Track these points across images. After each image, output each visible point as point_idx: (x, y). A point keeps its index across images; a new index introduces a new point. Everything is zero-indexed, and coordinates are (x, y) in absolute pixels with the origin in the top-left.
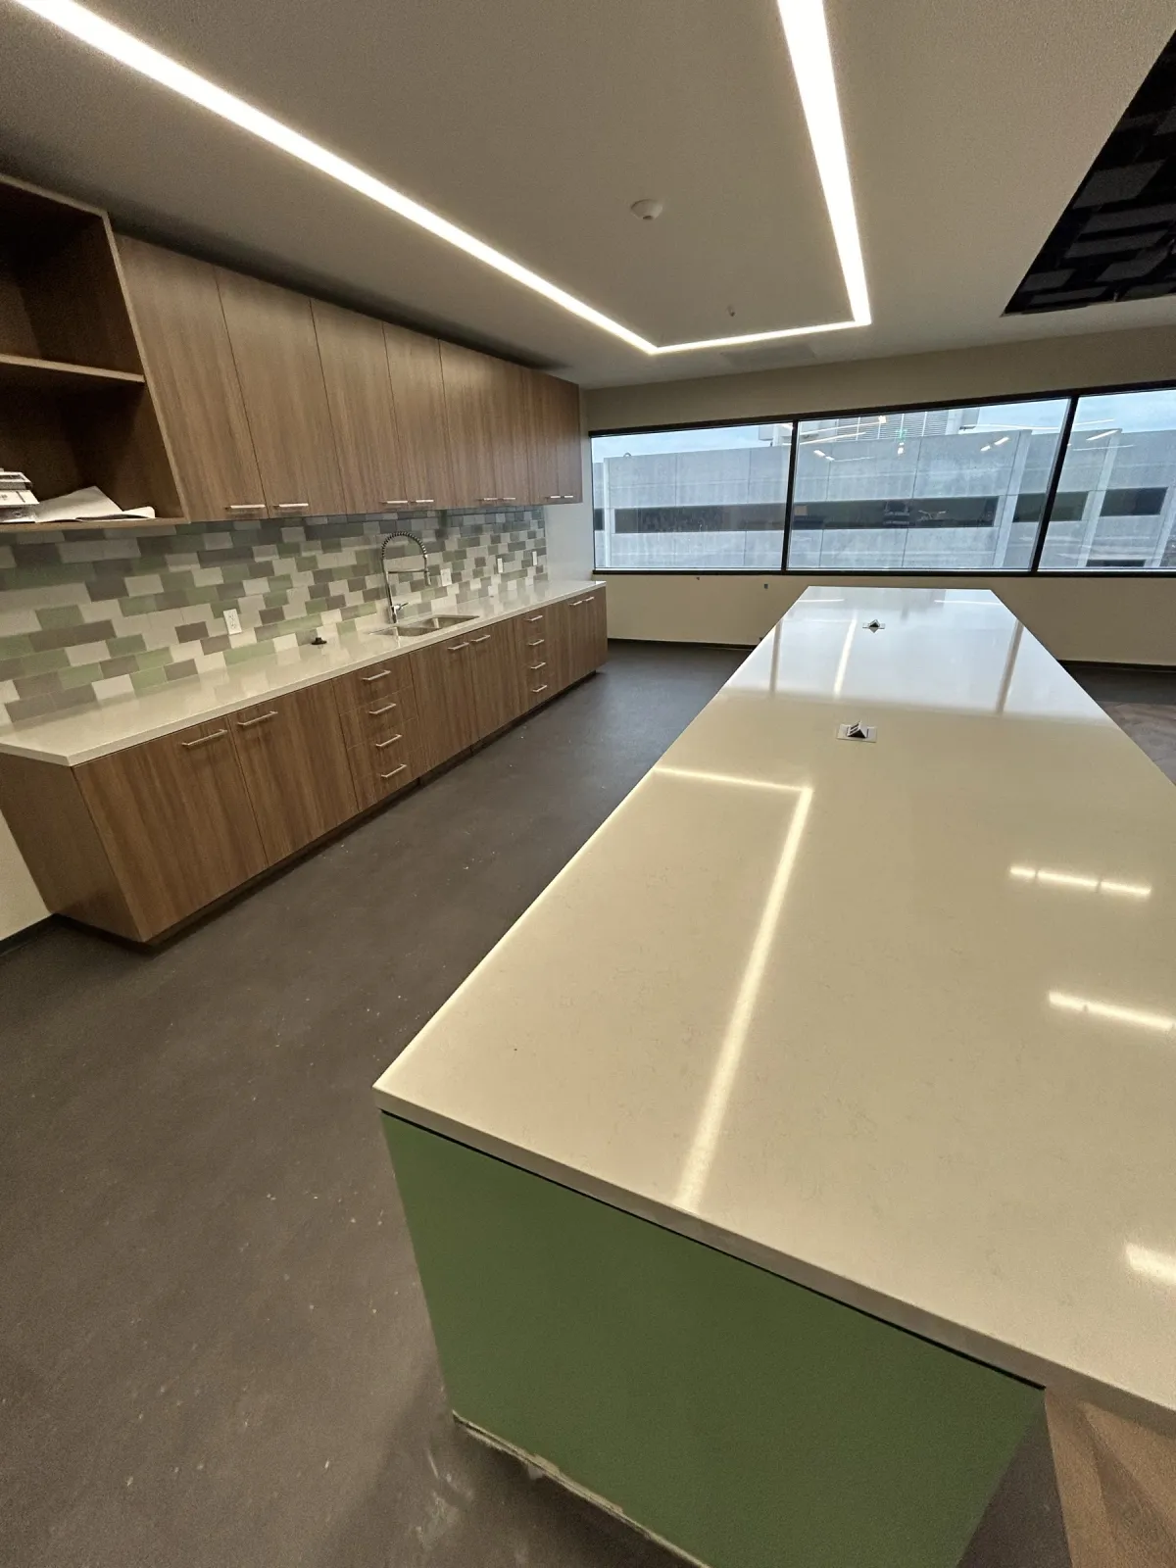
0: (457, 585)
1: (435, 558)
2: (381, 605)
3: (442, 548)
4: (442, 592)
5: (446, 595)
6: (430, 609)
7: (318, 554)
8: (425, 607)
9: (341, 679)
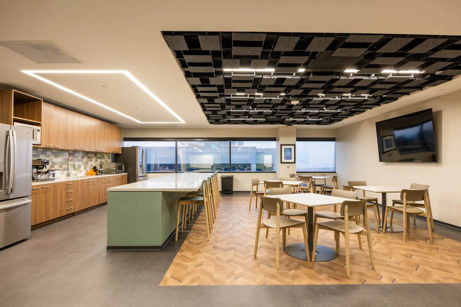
0: (85, 170)
1: (80, 163)
2: (66, 172)
3: (83, 161)
4: (81, 172)
5: (82, 172)
6: (77, 175)
7: (54, 158)
8: (76, 175)
9: (62, 182)
